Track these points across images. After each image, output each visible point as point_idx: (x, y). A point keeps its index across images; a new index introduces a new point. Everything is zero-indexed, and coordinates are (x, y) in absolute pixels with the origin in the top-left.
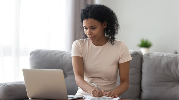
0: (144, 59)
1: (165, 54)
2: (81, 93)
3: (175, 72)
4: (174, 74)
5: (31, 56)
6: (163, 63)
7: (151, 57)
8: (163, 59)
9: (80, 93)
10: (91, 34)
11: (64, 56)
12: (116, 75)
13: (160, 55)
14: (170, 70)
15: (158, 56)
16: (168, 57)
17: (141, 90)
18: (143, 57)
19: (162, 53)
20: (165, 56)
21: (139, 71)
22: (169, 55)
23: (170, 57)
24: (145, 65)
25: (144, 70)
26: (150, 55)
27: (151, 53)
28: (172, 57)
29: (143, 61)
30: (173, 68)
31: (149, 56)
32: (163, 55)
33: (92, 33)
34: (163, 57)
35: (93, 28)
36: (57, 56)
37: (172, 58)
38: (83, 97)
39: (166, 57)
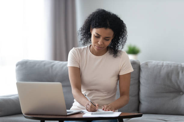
0: (142, 69)
1: (165, 63)
2: (78, 107)
3: (177, 82)
4: (176, 84)
5: (18, 67)
6: (163, 72)
7: (149, 66)
8: (162, 68)
9: (76, 106)
11: (55, 66)
12: (116, 87)
13: (159, 64)
14: (171, 80)
15: (157, 65)
16: (167, 66)
17: (139, 102)
18: (141, 66)
19: (162, 62)
20: (165, 64)
21: (137, 81)
22: (169, 64)
23: (171, 66)
24: (143, 75)
25: (142, 81)
26: (149, 64)
27: (149, 62)
28: (172, 65)
29: (141, 70)
30: (173, 78)
31: (147, 65)
32: (163, 64)
34: (163, 66)
36: (46, 66)
37: (172, 67)
38: (82, 111)
39: (166, 66)
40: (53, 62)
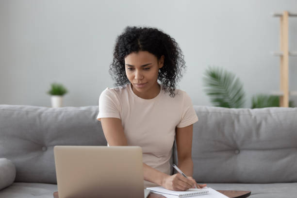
3: (232, 136)
4: (230, 139)
6: (212, 121)
10: (142, 78)
11: (43, 115)
33: (144, 77)
35: (146, 69)
40: (39, 109)
